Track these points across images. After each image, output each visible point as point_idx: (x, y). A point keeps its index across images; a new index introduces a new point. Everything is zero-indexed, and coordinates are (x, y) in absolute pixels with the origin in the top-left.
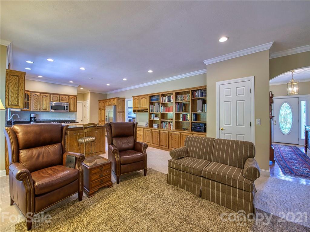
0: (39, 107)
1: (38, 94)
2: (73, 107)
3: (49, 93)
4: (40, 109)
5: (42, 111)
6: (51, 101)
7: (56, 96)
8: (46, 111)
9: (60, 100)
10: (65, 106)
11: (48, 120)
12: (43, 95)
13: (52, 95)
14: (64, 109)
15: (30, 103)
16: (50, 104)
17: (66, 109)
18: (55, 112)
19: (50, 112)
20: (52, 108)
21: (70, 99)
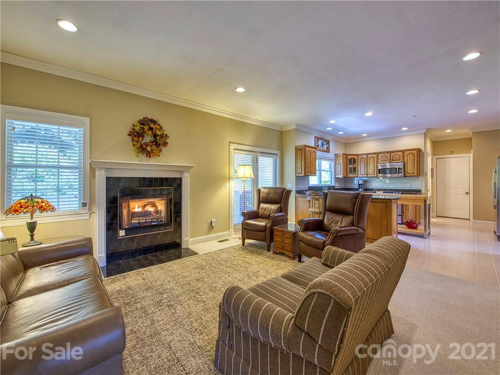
3: (377, 153)
4: (367, 174)
5: (370, 176)
6: (380, 162)
7: (385, 155)
8: (374, 176)
9: (392, 160)
12: (370, 156)
13: (380, 155)
14: (395, 173)
15: (357, 168)
16: (377, 166)
17: (399, 173)
19: (377, 176)
20: (379, 171)
21: (406, 157)
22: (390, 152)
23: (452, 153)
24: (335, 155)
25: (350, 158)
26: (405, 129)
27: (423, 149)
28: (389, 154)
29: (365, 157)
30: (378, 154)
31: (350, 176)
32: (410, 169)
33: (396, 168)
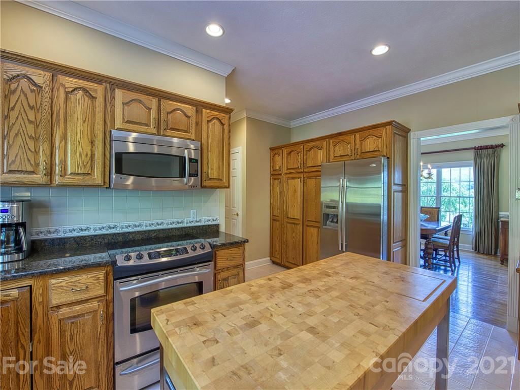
0: (43, 159)
1: (40, 77)
2: (215, 166)
3: (106, 79)
4: (50, 172)
5: (67, 180)
6: (118, 124)
7: (138, 101)
8: (88, 180)
9: (163, 127)
10: (183, 159)
11: (104, 232)
12: (70, 82)
13: (118, 93)
14: (182, 175)
16: (107, 139)
17: (190, 175)
18: (137, 188)
19: (107, 185)
20: (123, 163)
21: (204, 127)
22: (161, 95)
28: (155, 100)
30: (108, 85)
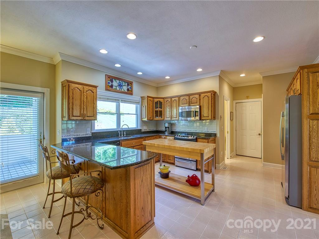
4: (171, 117)
6: (181, 105)
7: (185, 98)
12: (173, 99)
13: (181, 98)
15: (163, 111)
17: (196, 116)
21: (202, 100)
22: (189, 95)
23: (248, 98)
24: (142, 97)
25: (156, 101)
26: (200, 70)
27: (218, 92)
28: (188, 97)
29: (169, 100)
30: (179, 97)
31: (156, 119)
32: (206, 112)
33: (193, 111)
